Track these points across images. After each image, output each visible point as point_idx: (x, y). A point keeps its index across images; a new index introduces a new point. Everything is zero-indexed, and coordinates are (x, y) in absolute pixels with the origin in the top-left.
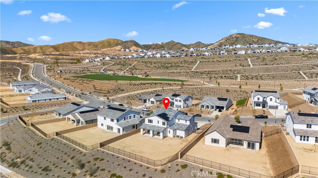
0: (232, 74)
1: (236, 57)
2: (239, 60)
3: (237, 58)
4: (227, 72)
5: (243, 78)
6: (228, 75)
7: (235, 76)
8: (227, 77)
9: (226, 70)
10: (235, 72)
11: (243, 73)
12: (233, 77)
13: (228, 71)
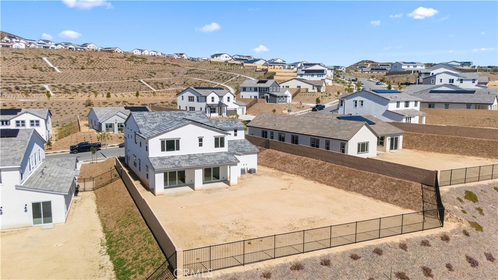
0: (30, 84)
1: (13, 53)
2: (26, 59)
3: (18, 55)
4: (14, 80)
5: (57, 90)
6: (23, 86)
7: (40, 88)
8: (21, 89)
9: (11, 77)
10: (32, 80)
11: (51, 81)
12: (36, 90)
13: (17, 78)
